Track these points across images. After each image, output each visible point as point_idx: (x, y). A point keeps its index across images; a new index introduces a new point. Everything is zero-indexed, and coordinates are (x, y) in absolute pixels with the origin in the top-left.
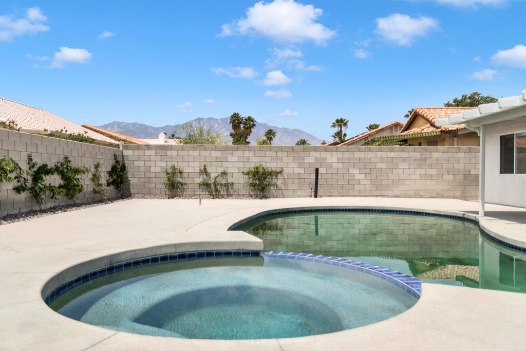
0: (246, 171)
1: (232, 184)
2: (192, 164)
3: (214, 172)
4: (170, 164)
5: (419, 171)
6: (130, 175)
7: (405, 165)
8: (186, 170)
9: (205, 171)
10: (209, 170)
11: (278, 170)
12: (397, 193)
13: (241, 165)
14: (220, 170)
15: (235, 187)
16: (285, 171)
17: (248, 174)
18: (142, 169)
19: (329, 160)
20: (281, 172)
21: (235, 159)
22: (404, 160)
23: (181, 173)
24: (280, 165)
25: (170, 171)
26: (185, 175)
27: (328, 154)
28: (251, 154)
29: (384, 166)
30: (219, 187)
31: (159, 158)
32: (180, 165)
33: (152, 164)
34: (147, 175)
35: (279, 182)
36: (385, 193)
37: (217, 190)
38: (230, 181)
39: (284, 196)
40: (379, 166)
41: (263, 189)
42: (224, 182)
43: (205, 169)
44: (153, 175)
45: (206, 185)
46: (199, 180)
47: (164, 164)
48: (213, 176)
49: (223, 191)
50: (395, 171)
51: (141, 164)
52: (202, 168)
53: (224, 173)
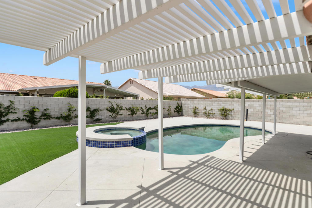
0: (220, 109)
1: (214, 113)
2: (201, 106)
3: (208, 109)
4: (194, 106)
5: (306, 112)
6: (183, 109)
7: (298, 109)
8: (199, 108)
9: (205, 109)
10: (207, 108)
11: (232, 109)
12: (292, 122)
13: (218, 107)
14: (210, 108)
15: (215, 114)
16: (235, 109)
17: (220, 110)
18: (187, 107)
19: (254, 106)
20: (233, 110)
21: (216, 104)
22: (296, 106)
23: (198, 109)
24: (233, 107)
25: (194, 108)
26: (199, 110)
27: (254, 103)
28: (222, 103)
29: (284, 109)
30: (210, 114)
31: (191, 104)
32: (197, 106)
33: (189, 106)
34: (188, 109)
35: (232, 114)
36: (284, 121)
37: (209, 115)
38: (214, 112)
39: (234, 119)
40: (281, 109)
41: (225, 116)
42: (212, 112)
43: (205, 108)
44: (190, 109)
45: (206, 113)
46: (204, 111)
47: (193, 106)
48: (208, 110)
49: (211, 116)
50: (291, 112)
51: (186, 105)
52: (204, 107)
53: (212, 110)
